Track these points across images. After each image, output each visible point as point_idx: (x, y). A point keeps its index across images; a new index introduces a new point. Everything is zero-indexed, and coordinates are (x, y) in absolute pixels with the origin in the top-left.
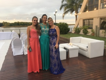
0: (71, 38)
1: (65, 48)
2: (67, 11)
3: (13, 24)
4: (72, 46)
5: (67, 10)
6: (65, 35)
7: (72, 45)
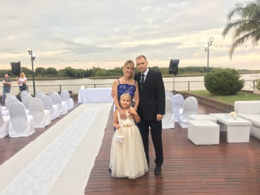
0: (236, 103)
1: (219, 122)
2: (243, 38)
3: (112, 71)
4: (235, 119)
5: (242, 35)
6: (230, 97)
7: (235, 116)
